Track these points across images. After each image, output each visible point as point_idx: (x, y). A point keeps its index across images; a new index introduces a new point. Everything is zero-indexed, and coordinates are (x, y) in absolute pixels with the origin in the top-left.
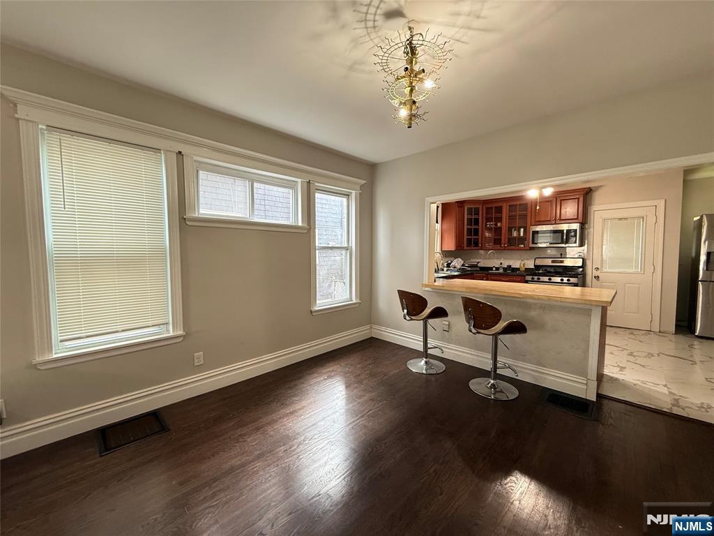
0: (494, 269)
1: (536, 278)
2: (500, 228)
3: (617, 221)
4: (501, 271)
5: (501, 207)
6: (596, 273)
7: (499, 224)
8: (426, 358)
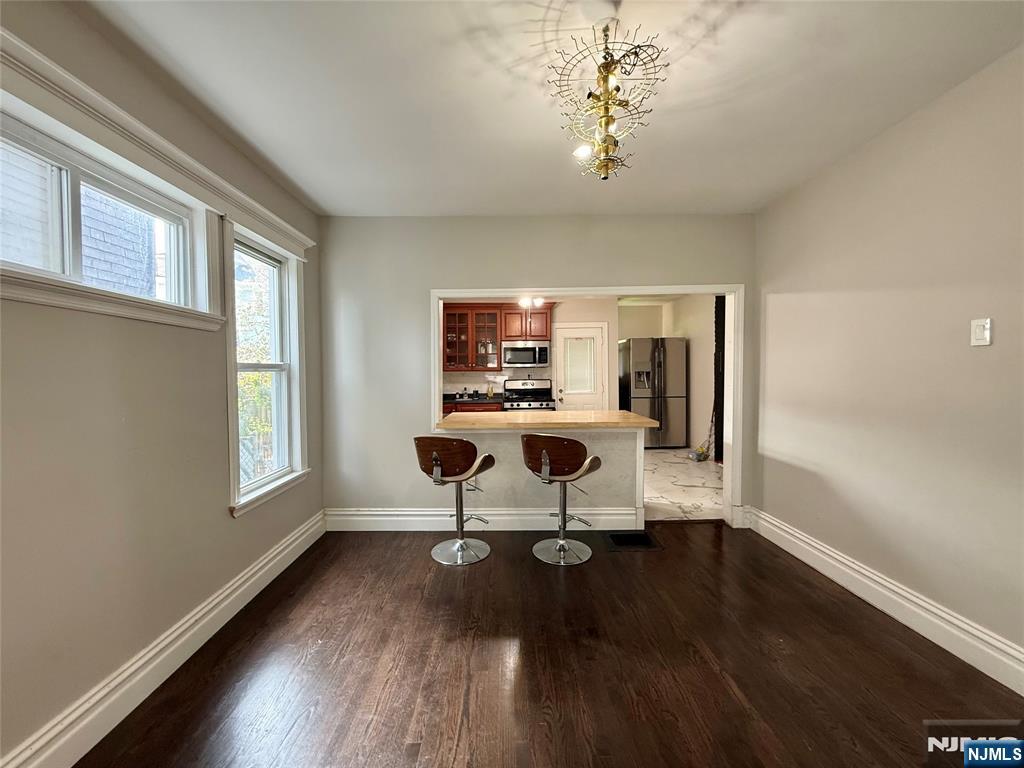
0: (458, 396)
1: (515, 404)
2: (466, 342)
3: (574, 341)
4: (466, 398)
5: (467, 314)
6: (560, 395)
7: (463, 337)
8: (462, 539)
